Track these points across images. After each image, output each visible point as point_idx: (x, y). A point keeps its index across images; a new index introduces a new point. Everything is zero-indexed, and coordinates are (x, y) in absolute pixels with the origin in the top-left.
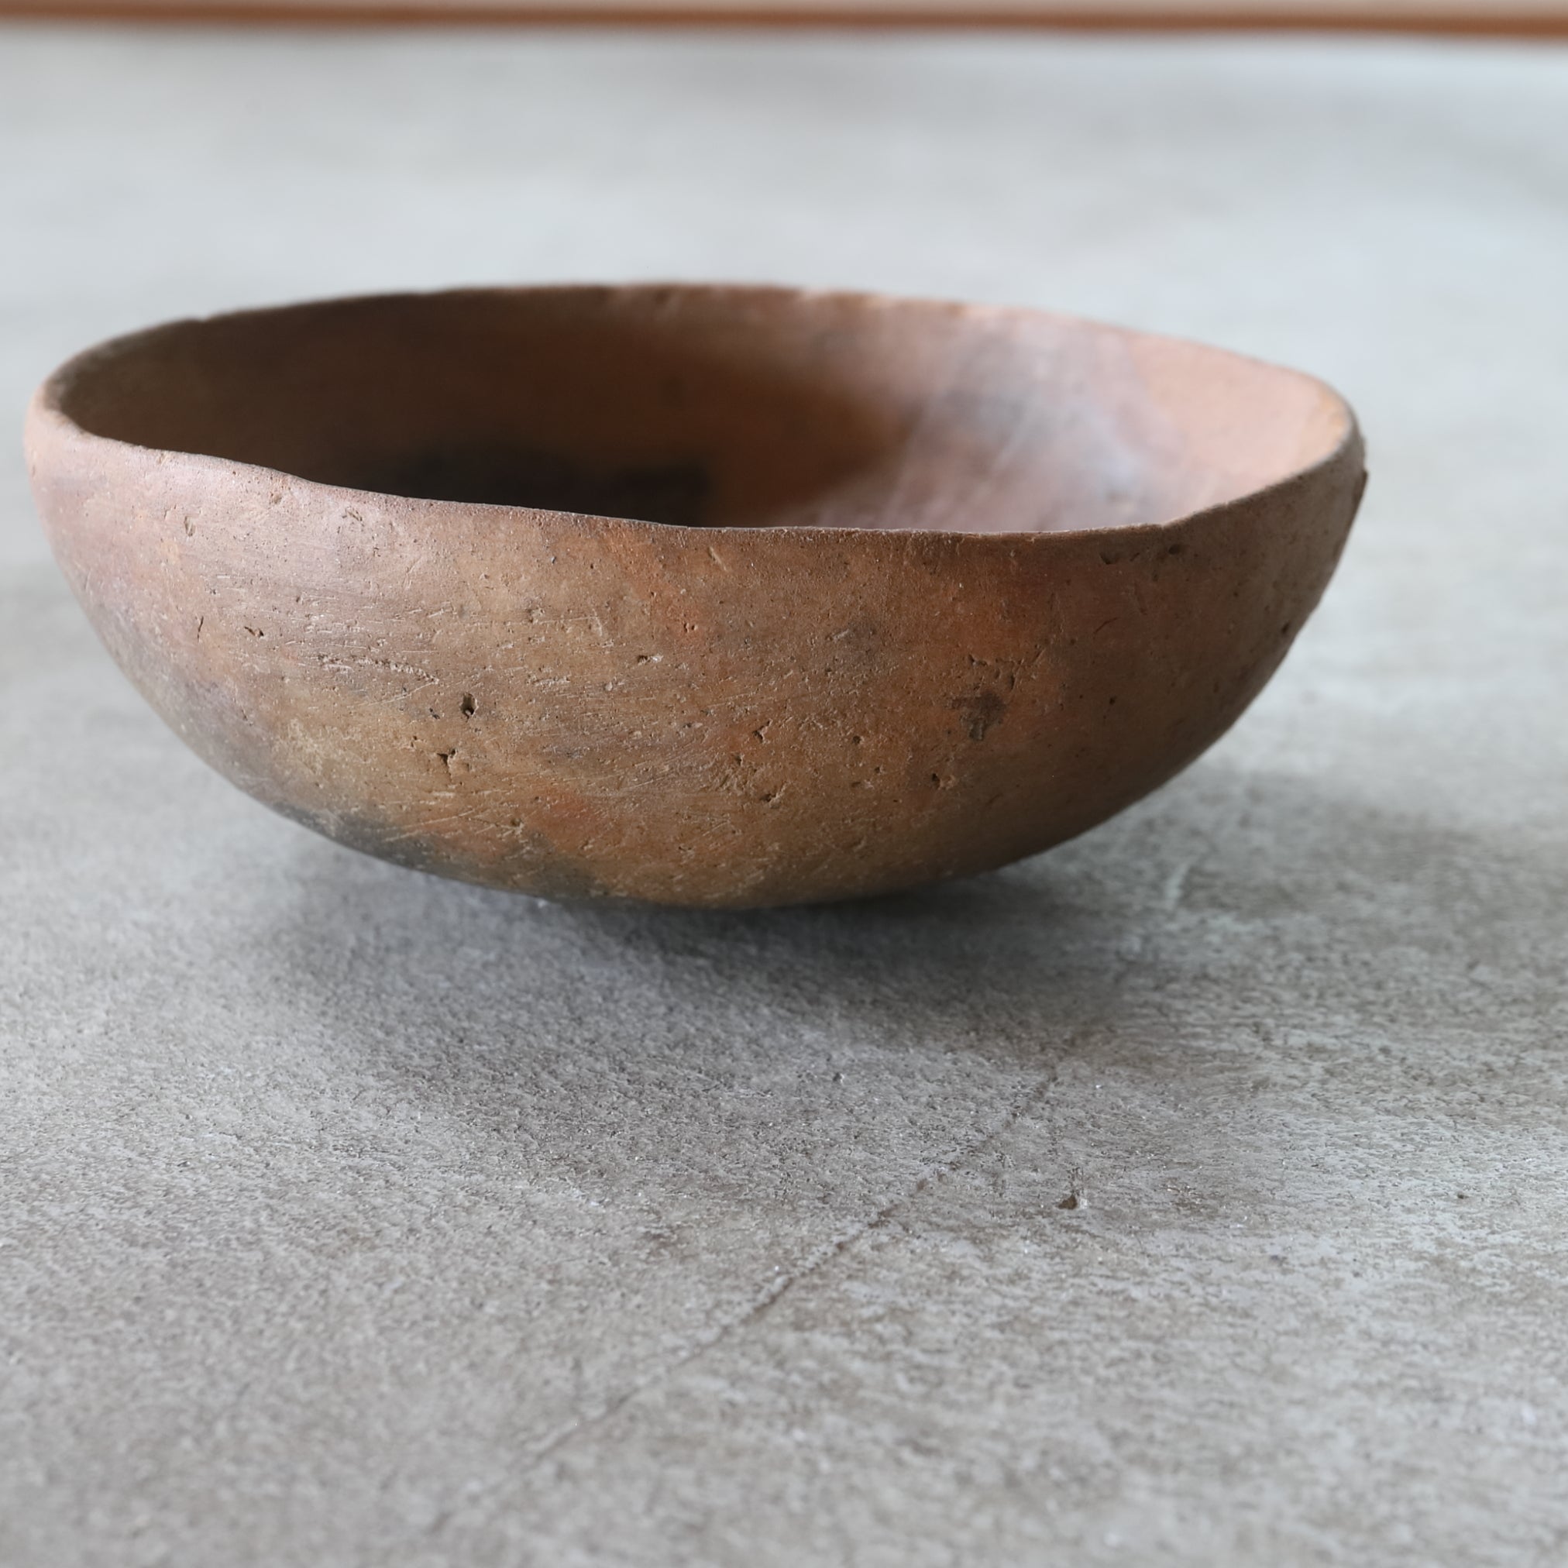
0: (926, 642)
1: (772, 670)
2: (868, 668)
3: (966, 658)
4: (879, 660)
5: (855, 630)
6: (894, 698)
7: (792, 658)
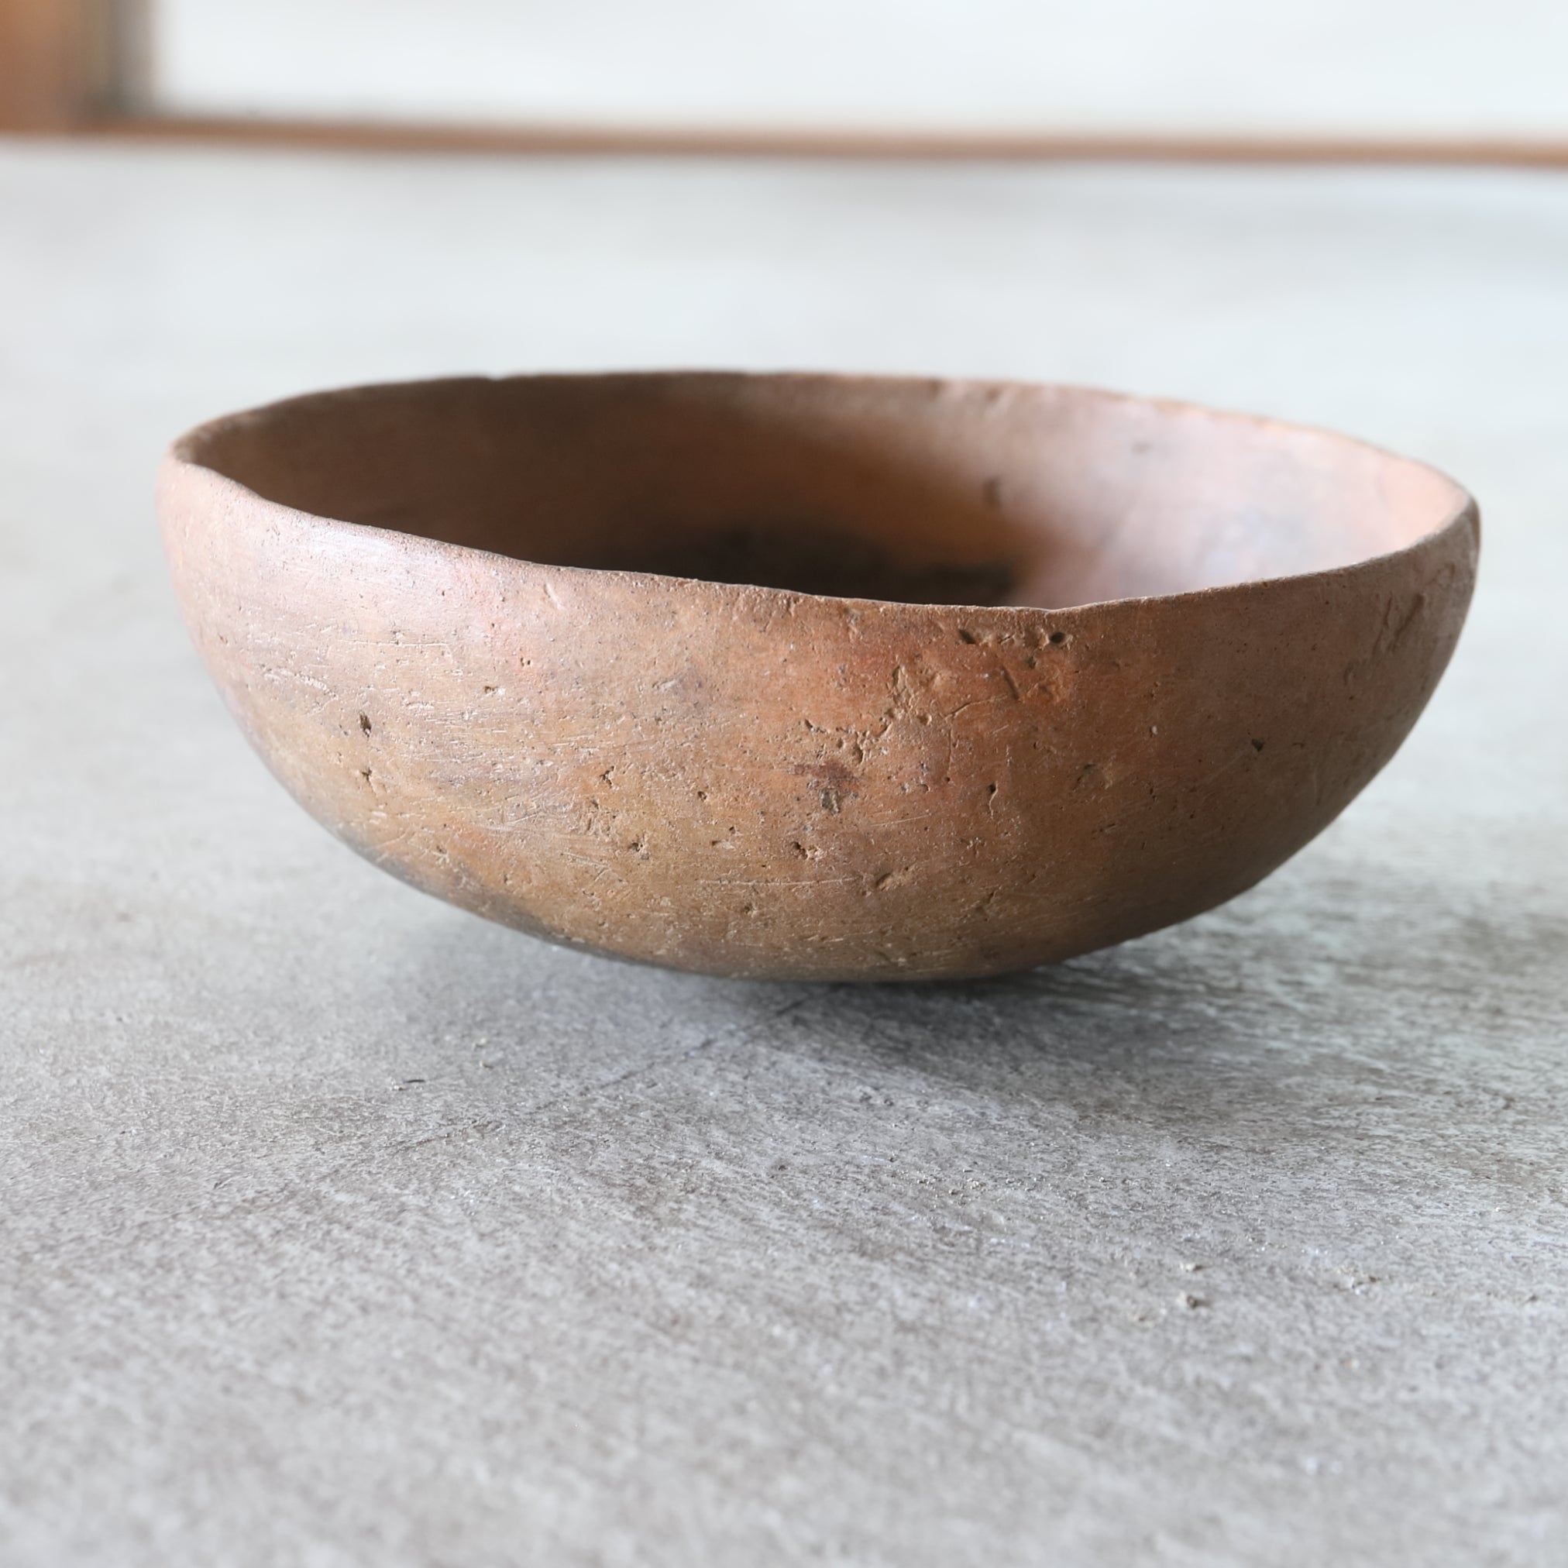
0: (757, 702)
1: (605, 714)
2: (699, 721)
3: (803, 723)
4: (708, 714)
5: (681, 681)
6: (731, 756)
7: (622, 703)
